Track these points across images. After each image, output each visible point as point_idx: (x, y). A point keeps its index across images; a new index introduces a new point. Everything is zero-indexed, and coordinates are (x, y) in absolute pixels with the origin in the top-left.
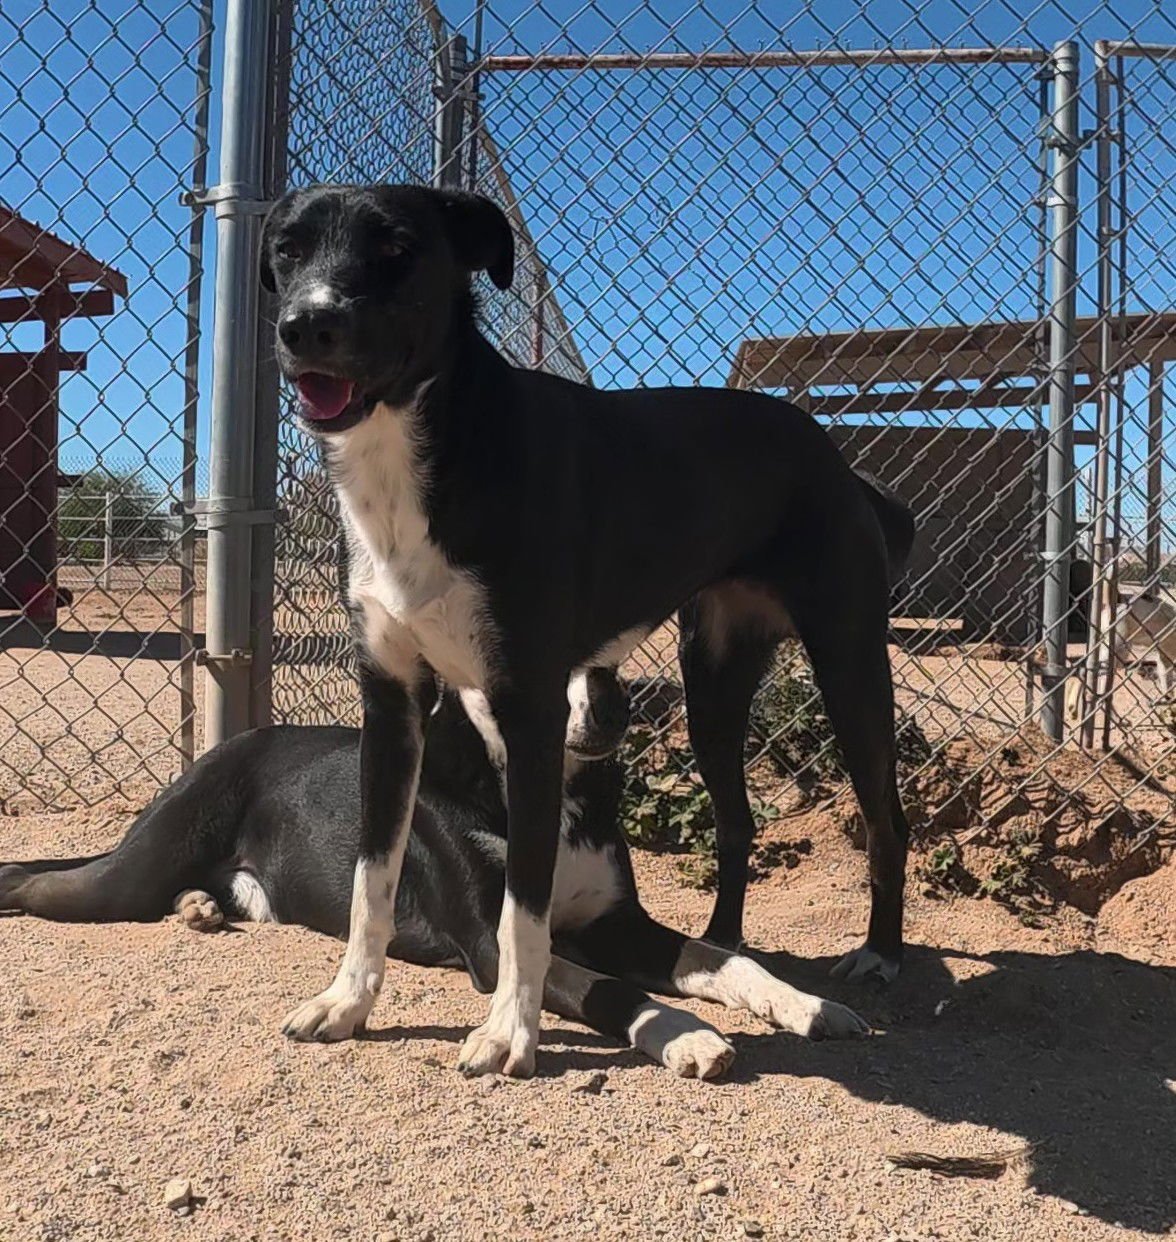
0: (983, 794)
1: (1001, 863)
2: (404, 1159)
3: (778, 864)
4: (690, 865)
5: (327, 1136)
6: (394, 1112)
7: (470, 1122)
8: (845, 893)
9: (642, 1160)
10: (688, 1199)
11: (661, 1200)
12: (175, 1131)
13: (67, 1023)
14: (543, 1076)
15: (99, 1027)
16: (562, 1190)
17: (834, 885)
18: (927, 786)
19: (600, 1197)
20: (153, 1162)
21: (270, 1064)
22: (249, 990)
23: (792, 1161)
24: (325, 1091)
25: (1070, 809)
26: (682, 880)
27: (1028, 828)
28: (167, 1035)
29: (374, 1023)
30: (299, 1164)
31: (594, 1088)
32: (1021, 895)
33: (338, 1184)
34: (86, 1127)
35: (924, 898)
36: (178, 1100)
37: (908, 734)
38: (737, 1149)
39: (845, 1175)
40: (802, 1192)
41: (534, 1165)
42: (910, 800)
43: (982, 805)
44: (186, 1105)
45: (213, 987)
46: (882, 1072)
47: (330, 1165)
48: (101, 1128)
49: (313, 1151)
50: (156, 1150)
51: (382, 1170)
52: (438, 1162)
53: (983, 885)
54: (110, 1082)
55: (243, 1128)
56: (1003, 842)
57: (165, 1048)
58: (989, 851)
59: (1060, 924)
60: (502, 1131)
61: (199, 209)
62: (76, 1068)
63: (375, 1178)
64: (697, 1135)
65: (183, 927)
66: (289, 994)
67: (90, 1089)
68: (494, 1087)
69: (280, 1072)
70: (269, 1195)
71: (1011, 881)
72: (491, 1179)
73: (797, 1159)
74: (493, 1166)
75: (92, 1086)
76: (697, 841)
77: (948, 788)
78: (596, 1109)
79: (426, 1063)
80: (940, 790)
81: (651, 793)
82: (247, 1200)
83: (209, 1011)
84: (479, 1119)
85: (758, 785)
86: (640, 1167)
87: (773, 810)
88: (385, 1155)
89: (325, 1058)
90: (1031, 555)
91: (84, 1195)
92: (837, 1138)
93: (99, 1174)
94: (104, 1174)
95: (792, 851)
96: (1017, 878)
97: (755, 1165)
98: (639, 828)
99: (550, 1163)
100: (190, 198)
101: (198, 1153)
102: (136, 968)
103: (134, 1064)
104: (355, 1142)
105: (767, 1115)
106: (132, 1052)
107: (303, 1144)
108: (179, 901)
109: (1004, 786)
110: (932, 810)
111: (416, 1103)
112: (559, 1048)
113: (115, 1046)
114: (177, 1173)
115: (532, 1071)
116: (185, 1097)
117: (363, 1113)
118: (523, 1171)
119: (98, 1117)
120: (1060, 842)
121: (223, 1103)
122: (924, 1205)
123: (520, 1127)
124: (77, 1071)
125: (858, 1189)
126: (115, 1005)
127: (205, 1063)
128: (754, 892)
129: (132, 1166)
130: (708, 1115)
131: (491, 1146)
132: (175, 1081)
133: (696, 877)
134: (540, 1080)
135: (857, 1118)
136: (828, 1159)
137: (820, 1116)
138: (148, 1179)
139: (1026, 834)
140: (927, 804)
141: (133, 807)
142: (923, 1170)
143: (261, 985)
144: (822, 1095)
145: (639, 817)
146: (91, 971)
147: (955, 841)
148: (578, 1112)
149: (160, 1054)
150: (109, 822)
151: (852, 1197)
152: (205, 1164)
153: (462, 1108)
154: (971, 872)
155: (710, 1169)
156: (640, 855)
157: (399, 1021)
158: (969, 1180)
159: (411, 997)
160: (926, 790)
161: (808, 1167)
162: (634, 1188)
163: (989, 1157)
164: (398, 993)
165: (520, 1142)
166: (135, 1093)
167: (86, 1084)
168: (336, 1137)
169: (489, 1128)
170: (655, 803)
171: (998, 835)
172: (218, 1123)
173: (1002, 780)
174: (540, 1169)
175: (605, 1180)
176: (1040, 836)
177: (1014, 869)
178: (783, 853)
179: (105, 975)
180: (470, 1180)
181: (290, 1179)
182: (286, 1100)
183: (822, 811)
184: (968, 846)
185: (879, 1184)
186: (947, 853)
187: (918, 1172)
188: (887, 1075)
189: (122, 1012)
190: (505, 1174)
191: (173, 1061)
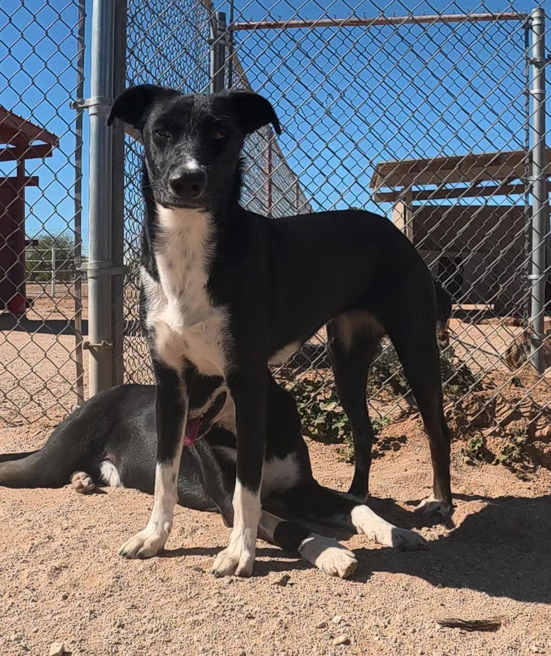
0: (497, 409)
1: (506, 446)
2: (179, 627)
3: (389, 449)
4: (343, 450)
5: (139, 615)
6: (176, 599)
7: (215, 605)
8: (424, 464)
9: (306, 625)
10: (329, 648)
11: (315, 649)
12: (58, 613)
13: (7, 550)
14: (256, 576)
15: (23, 552)
16: (262, 643)
17: (418, 460)
18: (467, 406)
19: (281, 648)
20: (45, 631)
21: (111, 573)
22: (105, 528)
23: (386, 624)
24: (140, 588)
25: (543, 416)
26: (339, 458)
27: (520, 428)
28: (59, 556)
29: (169, 546)
30: (123, 631)
31: (284, 582)
32: (517, 462)
33: (143, 642)
34: (11, 612)
35: (466, 465)
36: (61, 595)
37: (462, 371)
38: (357, 616)
39: (414, 631)
40: (390, 643)
41: (248, 629)
42: (458, 414)
43: (496, 415)
44: (65, 597)
45: (86, 527)
46: (438, 570)
47: (139, 632)
48: (19, 612)
49: (131, 623)
50: (47, 625)
51: (166, 634)
52: (197, 628)
53: (497, 458)
54: (27, 585)
55: (94, 610)
56: (507, 435)
57: (57, 564)
58: (500, 439)
59: (538, 478)
60: (232, 610)
61: (80, 111)
62: (9, 576)
63: (162, 639)
64: (336, 610)
65: (74, 492)
66: (126, 530)
67: (16, 589)
68: (230, 583)
69: (116, 577)
70: (105, 650)
71: (512, 455)
72: (225, 638)
73: (389, 623)
74: (226, 630)
75: (17, 587)
76: (347, 437)
77: (478, 406)
78: (283, 595)
79: (195, 570)
80: (474, 407)
81: (322, 412)
82: (93, 653)
83: (83, 541)
84: (221, 603)
85: (384, 399)
86: (305, 629)
87: (386, 421)
88: (169, 625)
89: (141, 568)
90: (525, 276)
91: (7, 652)
92: (412, 609)
93: (16, 639)
94: (18, 640)
95: (396, 442)
96: (515, 453)
97: (366, 627)
98: (316, 430)
99: (256, 628)
100: (75, 104)
101: (69, 626)
102: (47, 516)
103: (40, 574)
104: (153, 618)
105: (374, 596)
106: (39, 566)
107: (126, 620)
108: (72, 477)
109: (508, 405)
110: (470, 419)
111: (188, 593)
112: (267, 559)
113: (31, 563)
114: (57, 638)
115: (251, 572)
116: (65, 593)
117: (159, 600)
118: (242, 632)
119: (18, 606)
120: (538, 434)
121: (84, 596)
122: (456, 649)
123: (242, 606)
124: (10, 578)
125: (420, 640)
126: (33, 539)
127: (77, 572)
128: (376, 464)
129: (34, 634)
130: (343, 598)
131: (226, 619)
132: (60, 585)
133: (346, 456)
134: (255, 578)
135: (423, 597)
136: (405, 622)
137: (403, 597)
138: (42, 642)
139: (519, 430)
140: (468, 415)
141: (52, 423)
142: (456, 629)
143: (112, 526)
144: (405, 584)
145: (315, 425)
146: (23, 518)
147: (482, 434)
148: (274, 597)
149: (54, 568)
150: (40, 432)
151: (417, 645)
152: (73, 633)
153: (212, 596)
154: (491, 451)
155: (341, 630)
156: (317, 445)
157: (183, 545)
158: (481, 632)
159: (190, 531)
160: (467, 408)
161: (395, 628)
162: (301, 641)
163: (492, 619)
164: (183, 529)
165: (240, 616)
166: (39, 591)
167: (14, 586)
168: (144, 615)
169: (225, 607)
170: (325, 417)
171: (505, 430)
172: (81, 608)
173: (507, 401)
174: (251, 632)
175: (285, 637)
176: (527, 431)
177: (513, 448)
178: (392, 443)
179: (30, 521)
180: (213, 639)
181: (117, 641)
182: (118, 594)
183: (412, 420)
184: (489, 437)
185: (432, 637)
186: (478, 441)
187: (453, 630)
188: (440, 571)
189: (36, 543)
190: (232, 635)
191: (61, 571)
